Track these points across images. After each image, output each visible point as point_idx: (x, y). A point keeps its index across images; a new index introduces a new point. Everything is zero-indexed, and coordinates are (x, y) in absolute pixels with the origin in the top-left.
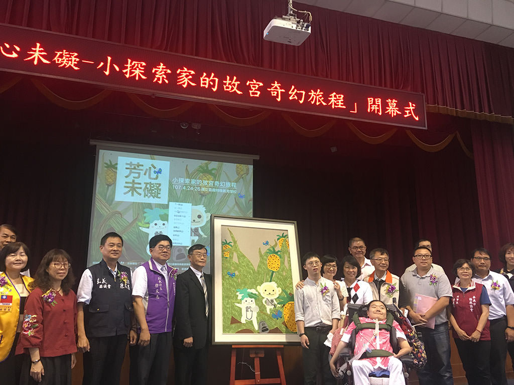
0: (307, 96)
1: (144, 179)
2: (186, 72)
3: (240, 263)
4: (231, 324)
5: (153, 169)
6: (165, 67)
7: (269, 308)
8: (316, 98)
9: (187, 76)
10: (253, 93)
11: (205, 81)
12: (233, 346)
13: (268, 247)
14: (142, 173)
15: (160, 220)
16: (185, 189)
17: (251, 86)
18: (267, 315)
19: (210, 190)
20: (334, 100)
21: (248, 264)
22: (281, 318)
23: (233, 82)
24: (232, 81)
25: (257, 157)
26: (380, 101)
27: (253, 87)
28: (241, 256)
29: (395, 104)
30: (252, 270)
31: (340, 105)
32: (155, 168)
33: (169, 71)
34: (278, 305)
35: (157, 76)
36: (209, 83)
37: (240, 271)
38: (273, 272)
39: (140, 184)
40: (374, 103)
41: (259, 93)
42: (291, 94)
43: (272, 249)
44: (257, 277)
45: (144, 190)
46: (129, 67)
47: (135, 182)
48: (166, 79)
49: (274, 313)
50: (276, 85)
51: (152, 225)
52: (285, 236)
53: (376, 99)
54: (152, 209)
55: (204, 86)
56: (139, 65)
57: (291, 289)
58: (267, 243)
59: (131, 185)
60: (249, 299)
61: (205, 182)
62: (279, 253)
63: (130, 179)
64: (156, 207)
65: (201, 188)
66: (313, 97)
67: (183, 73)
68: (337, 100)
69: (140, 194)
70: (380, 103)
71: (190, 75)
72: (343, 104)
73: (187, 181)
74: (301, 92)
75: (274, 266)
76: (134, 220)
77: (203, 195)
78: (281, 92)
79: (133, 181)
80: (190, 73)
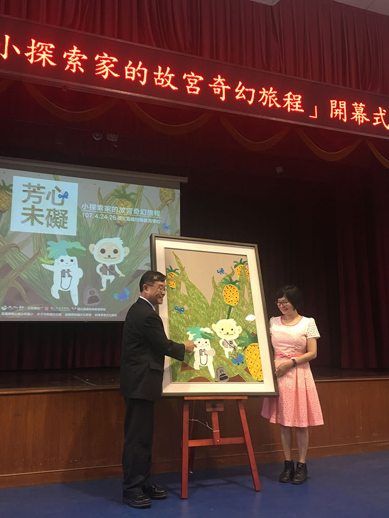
0: (258, 96)
1: (46, 205)
2: (106, 59)
3: (189, 296)
4: (181, 370)
5: (57, 193)
6: (79, 51)
7: (228, 351)
8: (268, 98)
9: (107, 64)
10: (191, 90)
11: (131, 72)
12: (186, 398)
13: (223, 276)
14: (44, 197)
15: (68, 256)
16: (97, 217)
17: (189, 80)
18: (225, 359)
19: (128, 219)
20: (290, 101)
21: (200, 297)
22: (243, 363)
23: (166, 75)
24: (165, 73)
25: (185, 180)
26: (345, 104)
27: (191, 81)
28: (190, 287)
29: (362, 109)
30: (205, 303)
31: (297, 108)
32: (59, 191)
33: (85, 57)
34: (239, 348)
35: (69, 63)
36: (136, 75)
37: (190, 305)
38: (231, 307)
39: (41, 210)
40: (338, 107)
41: (198, 89)
42: (238, 93)
43: (228, 278)
44: (212, 314)
45: (47, 218)
46: (33, 50)
47: (36, 208)
48: (81, 67)
49: (235, 357)
50: (219, 79)
51: (57, 261)
52: (243, 263)
53: (340, 102)
54: (57, 242)
55: (129, 77)
56: (46, 47)
57: (253, 328)
58: (222, 271)
59: (30, 212)
60: (203, 340)
61: (123, 210)
62: (237, 283)
63: (29, 205)
64: (61, 239)
65: (117, 217)
66: (265, 97)
67: (103, 61)
68: (293, 102)
69: (42, 223)
70: (345, 107)
71: (112, 62)
72: (300, 106)
73: (100, 207)
74: (250, 90)
75: (231, 299)
76: (34, 256)
77: (119, 225)
78: (225, 89)
79: (33, 207)
80: (111, 60)
